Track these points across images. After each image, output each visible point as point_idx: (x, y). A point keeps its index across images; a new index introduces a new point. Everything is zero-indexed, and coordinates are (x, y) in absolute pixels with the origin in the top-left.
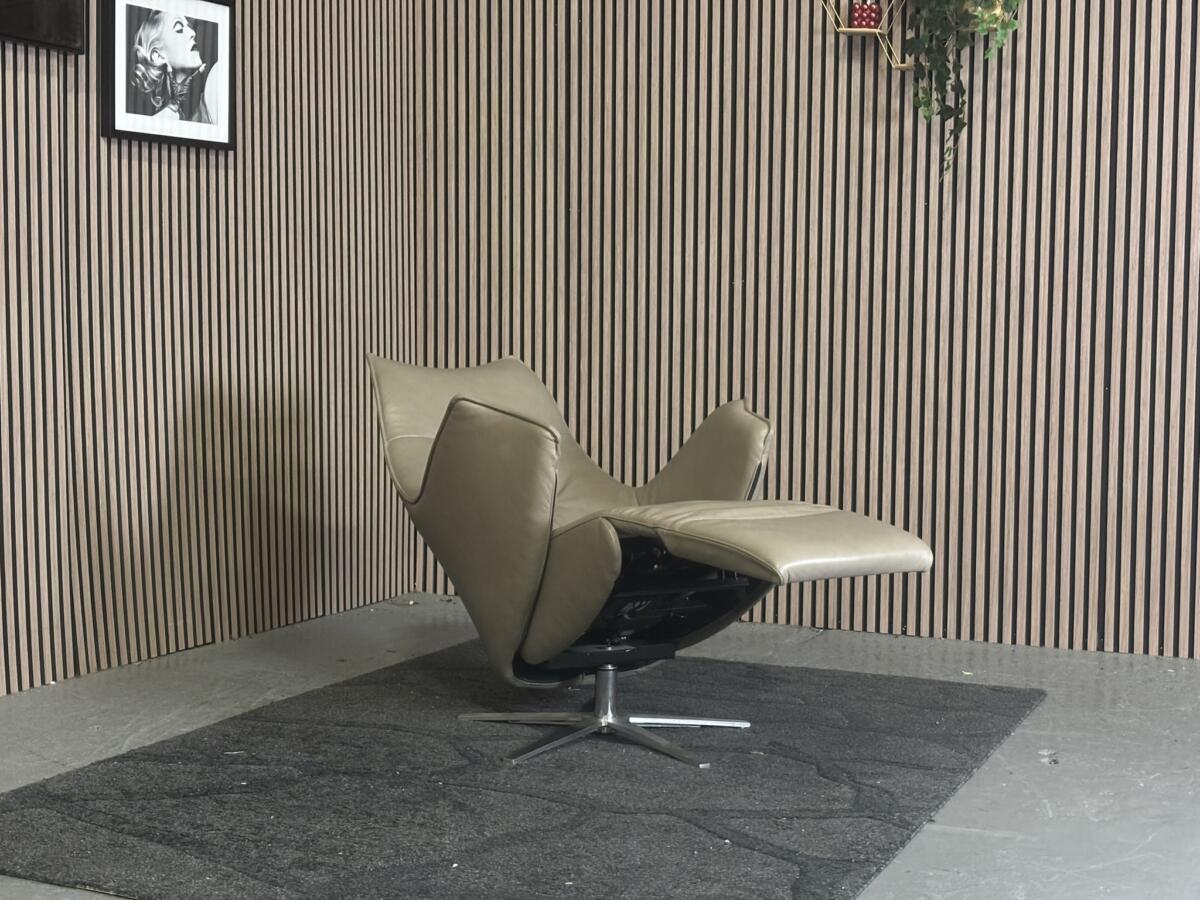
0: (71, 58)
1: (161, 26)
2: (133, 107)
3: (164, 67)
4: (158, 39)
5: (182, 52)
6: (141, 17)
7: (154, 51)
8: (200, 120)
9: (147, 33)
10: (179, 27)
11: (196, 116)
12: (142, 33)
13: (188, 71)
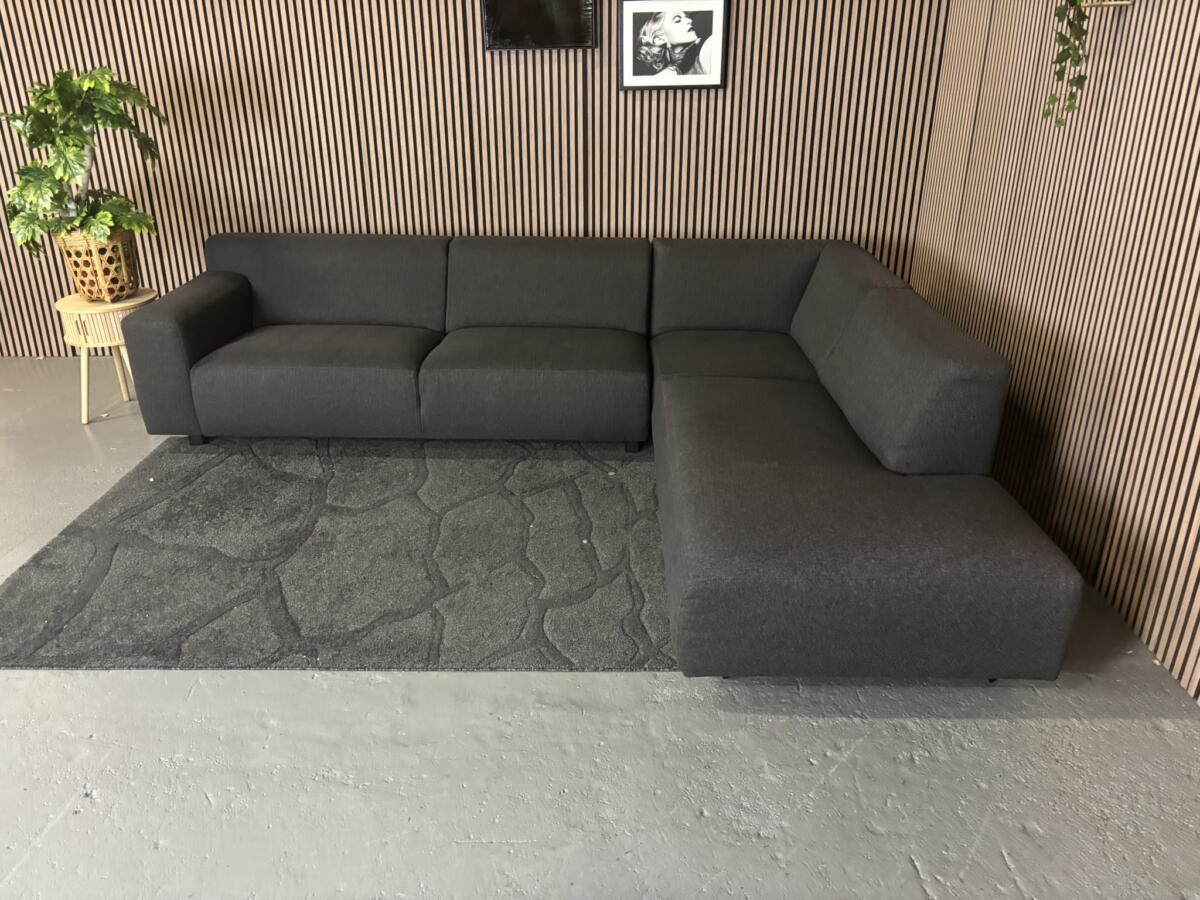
1: (662, 21)
2: (636, 73)
3: (665, 45)
4: (660, 30)
5: (682, 33)
6: (641, 19)
7: (655, 37)
8: (695, 73)
9: (649, 28)
10: (677, 19)
11: (692, 71)
12: (645, 28)
13: (684, 45)
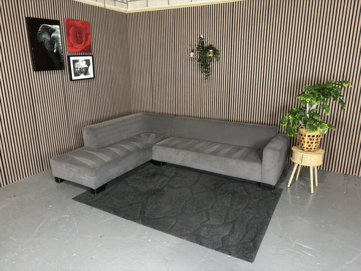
0: (63, 70)
1: (79, 62)
2: (75, 76)
3: (80, 68)
4: (79, 64)
5: (84, 65)
6: (75, 62)
7: (78, 66)
8: (88, 75)
9: (77, 64)
10: (83, 61)
12: (76, 64)
13: (85, 68)
